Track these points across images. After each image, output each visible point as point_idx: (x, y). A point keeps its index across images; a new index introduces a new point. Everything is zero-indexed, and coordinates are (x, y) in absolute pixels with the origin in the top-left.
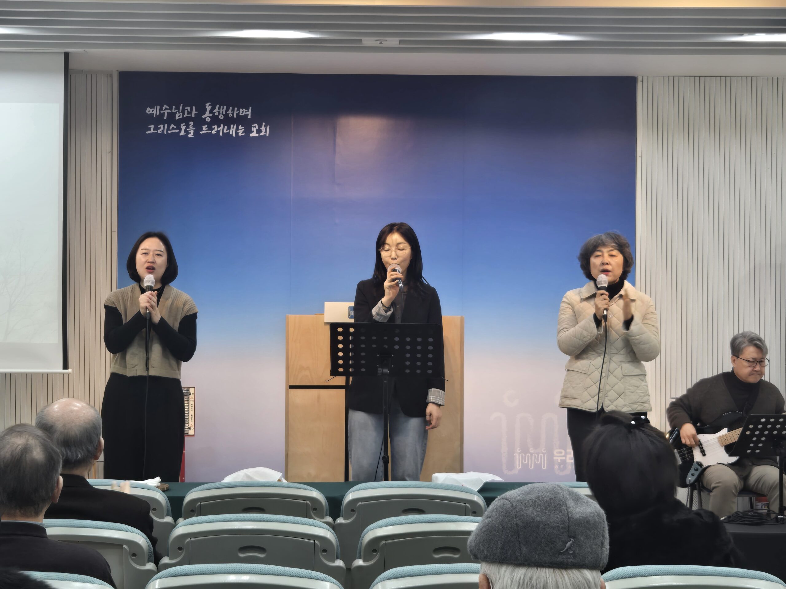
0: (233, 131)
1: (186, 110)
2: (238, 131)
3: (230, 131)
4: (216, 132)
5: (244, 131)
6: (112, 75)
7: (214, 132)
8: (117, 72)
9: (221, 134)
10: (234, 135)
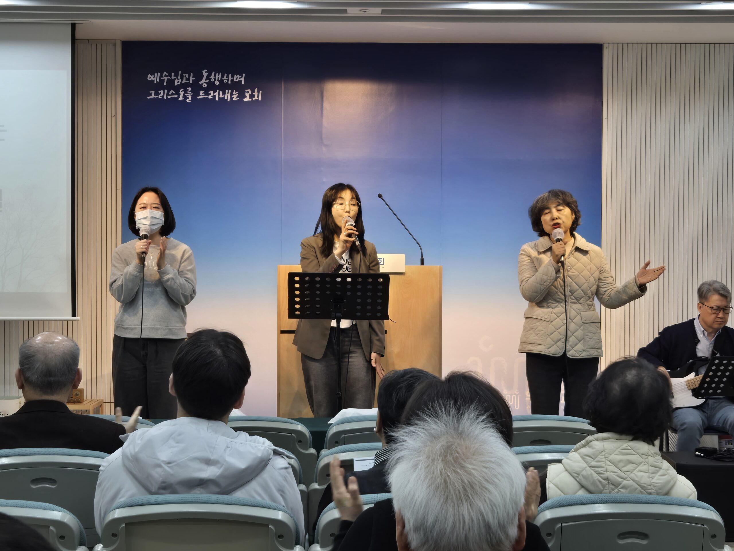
0: (228, 96)
1: (184, 76)
2: (233, 96)
4: (212, 97)
5: (238, 96)
6: (115, 44)
7: (210, 97)
8: (120, 41)
9: (217, 99)
10: (229, 100)
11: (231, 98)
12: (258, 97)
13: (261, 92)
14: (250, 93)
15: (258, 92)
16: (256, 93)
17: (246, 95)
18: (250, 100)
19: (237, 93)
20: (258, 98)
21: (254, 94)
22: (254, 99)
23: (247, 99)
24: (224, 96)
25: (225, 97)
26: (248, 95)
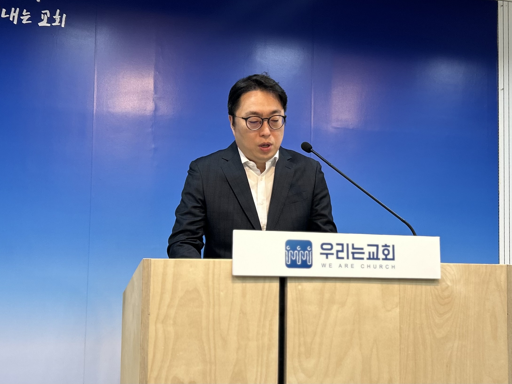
0: (14, 17)
2: (22, 18)
3: (10, 14)
5: (30, 17)
10: (15, 22)
11: (20, 20)
12: (61, 22)
13: (64, 16)
14: (49, 16)
15: (61, 15)
16: (57, 17)
17: (42, 18)
18: (49, 25)
19: (29, 13)
20: (60, 24)
21: (54, 17)
22: (53, 24)
23: (44, 23)
25: (9, 17)
26: (45, 18)
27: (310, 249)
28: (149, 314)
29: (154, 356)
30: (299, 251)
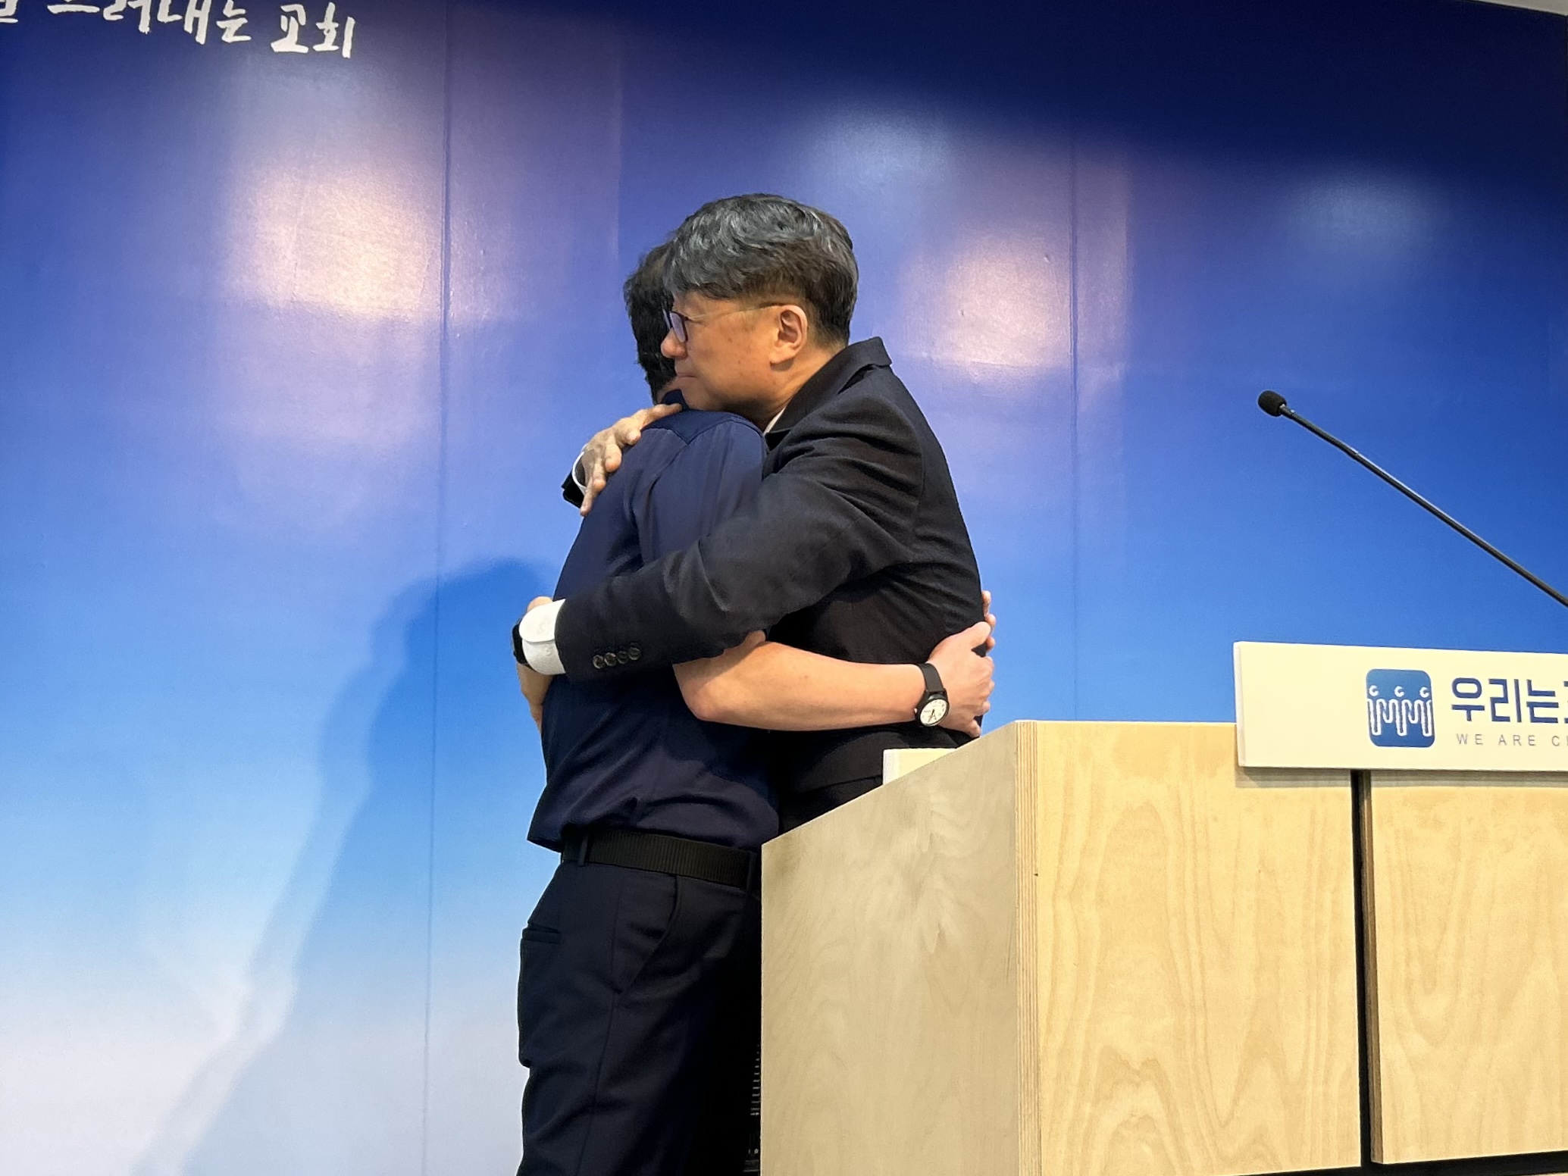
0: (196, 21)
2: (221, 24)
3: (184, 15)
4: (120, 17)
5: (243, 25)
7: (109, 14)
9: (144, 27)
10: (201, 38)
11: (215, 32)
12: (339, 41)
13: (351, 22)
14: (303, 21)
15: (340, 19)
16: (328, 25)
17: (284, 27)
18: (304, 50)
19: (243, 11)
20: (336, 48)
21: (320, 25)
22: (318, 48)
23: (288, 45)
24: (177, 17)
25: (182, 22)
26: (292, 28)
27: (1427, 695)
28: (1037, 875)
29: (1053, 990)
30: (1400, 700)
